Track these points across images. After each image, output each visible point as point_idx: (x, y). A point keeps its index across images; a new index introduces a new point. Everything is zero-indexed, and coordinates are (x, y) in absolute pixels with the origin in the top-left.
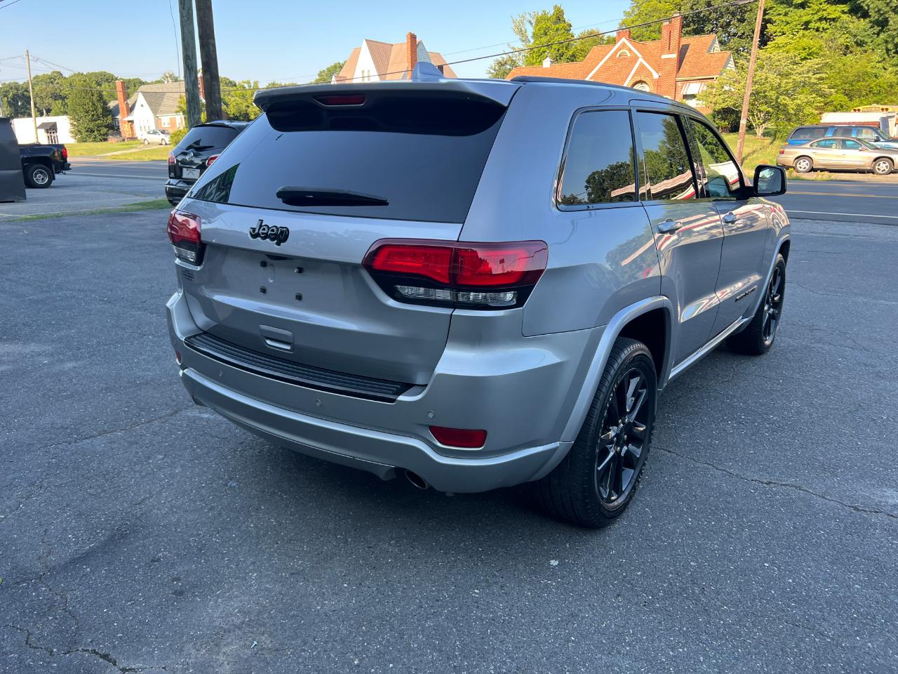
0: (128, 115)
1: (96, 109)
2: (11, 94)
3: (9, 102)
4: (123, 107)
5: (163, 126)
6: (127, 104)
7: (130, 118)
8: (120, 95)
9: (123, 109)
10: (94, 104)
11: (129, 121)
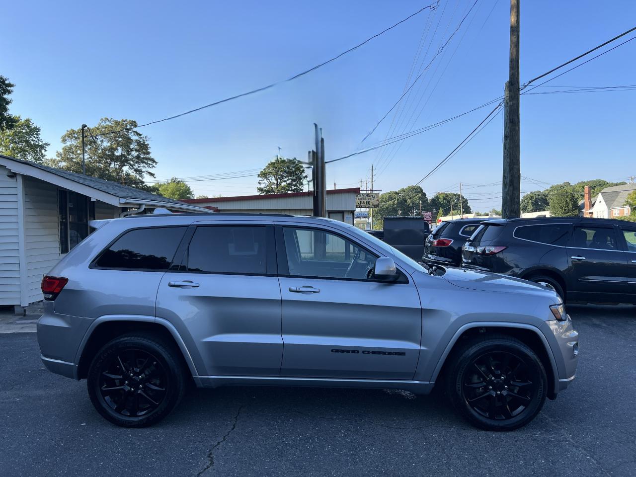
0: (590, 208)
1: (568, 206)
2: (534, 198)
3: (532, 203)
4: (587, 204)
5: (614, 215)
6: (591, 201)
7: (591, 211)
8: (586, 196)
9: (587, 205)
10: (567, 203)
11: (590, 213)
